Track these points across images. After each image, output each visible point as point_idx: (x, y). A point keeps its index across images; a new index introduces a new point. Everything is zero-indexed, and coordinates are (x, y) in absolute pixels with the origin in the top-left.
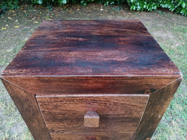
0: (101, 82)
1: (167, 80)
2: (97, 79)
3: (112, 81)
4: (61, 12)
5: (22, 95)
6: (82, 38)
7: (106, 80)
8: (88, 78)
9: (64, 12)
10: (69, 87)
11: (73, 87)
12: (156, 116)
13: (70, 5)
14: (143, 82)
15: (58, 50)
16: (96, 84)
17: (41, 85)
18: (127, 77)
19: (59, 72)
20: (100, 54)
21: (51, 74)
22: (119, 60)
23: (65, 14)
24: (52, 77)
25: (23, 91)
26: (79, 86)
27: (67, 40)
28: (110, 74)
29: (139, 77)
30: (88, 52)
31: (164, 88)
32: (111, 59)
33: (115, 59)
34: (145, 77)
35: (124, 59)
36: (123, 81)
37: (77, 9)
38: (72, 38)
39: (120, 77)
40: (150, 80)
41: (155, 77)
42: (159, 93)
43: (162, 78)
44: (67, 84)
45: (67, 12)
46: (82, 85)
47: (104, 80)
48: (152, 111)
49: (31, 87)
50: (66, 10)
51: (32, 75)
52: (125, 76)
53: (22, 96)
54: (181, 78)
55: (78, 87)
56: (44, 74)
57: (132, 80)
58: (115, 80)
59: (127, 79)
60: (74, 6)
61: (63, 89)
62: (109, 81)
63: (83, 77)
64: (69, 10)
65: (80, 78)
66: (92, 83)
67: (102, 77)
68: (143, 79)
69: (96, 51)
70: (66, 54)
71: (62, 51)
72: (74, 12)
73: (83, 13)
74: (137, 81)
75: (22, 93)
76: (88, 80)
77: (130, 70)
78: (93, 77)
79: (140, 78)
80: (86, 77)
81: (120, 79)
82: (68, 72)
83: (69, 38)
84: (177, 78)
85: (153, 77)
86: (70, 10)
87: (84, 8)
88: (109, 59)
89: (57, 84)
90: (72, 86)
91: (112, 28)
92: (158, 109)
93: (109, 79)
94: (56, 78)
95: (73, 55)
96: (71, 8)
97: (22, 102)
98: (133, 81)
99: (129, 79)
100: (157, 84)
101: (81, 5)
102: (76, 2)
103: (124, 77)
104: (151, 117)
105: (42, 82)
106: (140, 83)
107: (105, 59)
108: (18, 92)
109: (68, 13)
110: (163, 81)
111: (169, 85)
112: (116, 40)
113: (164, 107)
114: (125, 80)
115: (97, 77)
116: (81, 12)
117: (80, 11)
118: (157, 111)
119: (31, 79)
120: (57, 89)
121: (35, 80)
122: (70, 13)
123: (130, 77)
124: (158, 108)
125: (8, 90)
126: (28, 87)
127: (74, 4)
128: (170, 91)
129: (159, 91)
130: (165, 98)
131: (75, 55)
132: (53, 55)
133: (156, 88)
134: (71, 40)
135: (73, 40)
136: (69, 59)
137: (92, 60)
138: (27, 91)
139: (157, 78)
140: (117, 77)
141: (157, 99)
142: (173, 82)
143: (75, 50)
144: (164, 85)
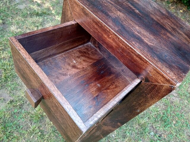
0: (116, 42)
1: (162, 79)
2: (115, 37)
3: (124, 47)
4: (163, 3)
5: (68, 14)
6: (139, 11)
7: (121, 43)
8: (110, 32)
9: (166, 5)
10: (95, 30)
11: (97, 32)
12: (136, 108)
13: (178, 2)
14: (144, 66)
15: (112, 4)
16: (112, 41)
17: (82, 15)
18: (136, 52)
19: (98, 14)
20: (137, 28)
21: (91, 11)
22: (145, 40)
23: (164, 7)
24: (90, 13)
25: (70, 12)
26: (102, 34)
27: (127, 5)
28: (126, 41)
29: (144, 58)
30: (131, 20)
31: (156, 85)
32: (140, 36)
33: (143, 38)
34: (148, 62)
35: (149, 44)
36: (131, 53)
37: (180, 10)
38: (132, 7)
39: (131, 48)
40: (151, 68)
41: (155, 69)
42: (150, 87)
43: (160, 74)
44: (96, 26)
45: (168, 6)
46: (104, 34)
47: (119, 41)
48: (136, 100)
49: (76, 12)
50: (169, 4)
51: (81, 3)
52: (135, 50)
53: (68, 16)
54: (175, 86)
55: (100, 34)
56: (87, 8)
57: (138, 57)
58: (126, 47)
59: (134, 54)
60: (181, 5)
61: (91, 29)
62: (122, 45)
63: (108, 28)
64: (172, 5)
65: (105, 28)
66: (110, 38)
67: (119, 38)
68: (145, 63)
69: (136, 24)
70: (114, 10)
71: (115, 7)
72: (175, 11)
73: (183, 17)
74: (140, 61)
75: (69, 12)
76: (109, 33)
77: (143, 51)
78: (114, 33)
79: (144, 60)
80: (109, 30)
81: (130, 49)
82: (102, 18)
83: (130, 5)
84: (172, 84)
85: (154, 66)
86: (173, 7)
87: (188, 14)
88: (139, 35)
89: (90, 21)
90: (97, 30)
91: (173, 24)
92: (141, 103)
93: (123, 43)
94: (92, 15)
95: (118, 14)
96: (176, 5)
97: (65, 20)
98: (137, 59)
99: (136, 55)
100: (154, 76)
101: (188, 9)
102: (186, 3)
103: (133, 50)
104: (132, 105)
105: (83, 13)
106: (141, 65)
107: (136, 33)
108: (68, 10)
109: (168, 8)
110: (159, 78)
111: (162, 86)
112: (163, 32)
113: (146, 105)
114: (132, 53)
115: (116, 35)
116: (182, 15)
117: (182, 13)
118: (140, 103)
119: (79, 5)
120: (88, 25)
121: (80, 7)
122: (170, 8)
123: (138, 54)
124: (141, 101)
125: (64, 4)
126: (74, 11)
127: (183, 3)
128: (159, 93)
129: (151, 84)
130: (152, 96)
131: (120, 15)
132: (106, 4)
133: (150, 80)
134: (129, 7)
135: (131, 8)
136: (113, 14)
137: (126, 26)
138: (72, 13)
139: (156, 71)
140: (128, 46)
141: (146, 92)
142: (167, 85)
143: (123, 13)
144: (158, 82)
